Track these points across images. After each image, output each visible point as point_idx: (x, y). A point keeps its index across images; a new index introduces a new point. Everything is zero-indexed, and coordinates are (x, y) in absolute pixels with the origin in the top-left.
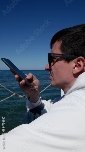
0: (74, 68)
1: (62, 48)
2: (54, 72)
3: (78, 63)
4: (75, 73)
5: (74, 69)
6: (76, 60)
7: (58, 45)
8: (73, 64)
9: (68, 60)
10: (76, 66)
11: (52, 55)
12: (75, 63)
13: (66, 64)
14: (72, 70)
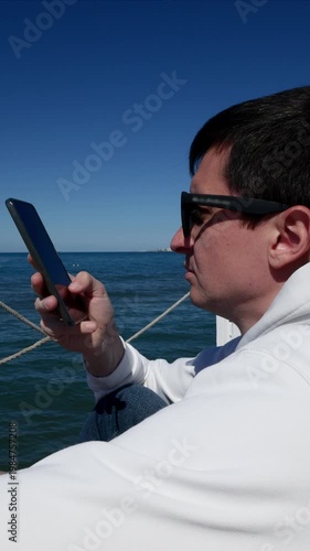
0: (274, 247)
1: (232, 176)
2: (200, 261)
3: (287, 230)
4: (276, 263)
5: (272, 252)
6: (280, 218)
7: (215, 161)
8: (269, 231)
9: (253, 218)
10: (280, 239)
11: (195, 199)
12: (278, 227)
13: (245, 232)
14: (268, 251)
